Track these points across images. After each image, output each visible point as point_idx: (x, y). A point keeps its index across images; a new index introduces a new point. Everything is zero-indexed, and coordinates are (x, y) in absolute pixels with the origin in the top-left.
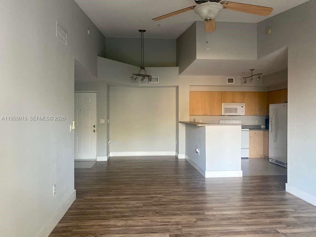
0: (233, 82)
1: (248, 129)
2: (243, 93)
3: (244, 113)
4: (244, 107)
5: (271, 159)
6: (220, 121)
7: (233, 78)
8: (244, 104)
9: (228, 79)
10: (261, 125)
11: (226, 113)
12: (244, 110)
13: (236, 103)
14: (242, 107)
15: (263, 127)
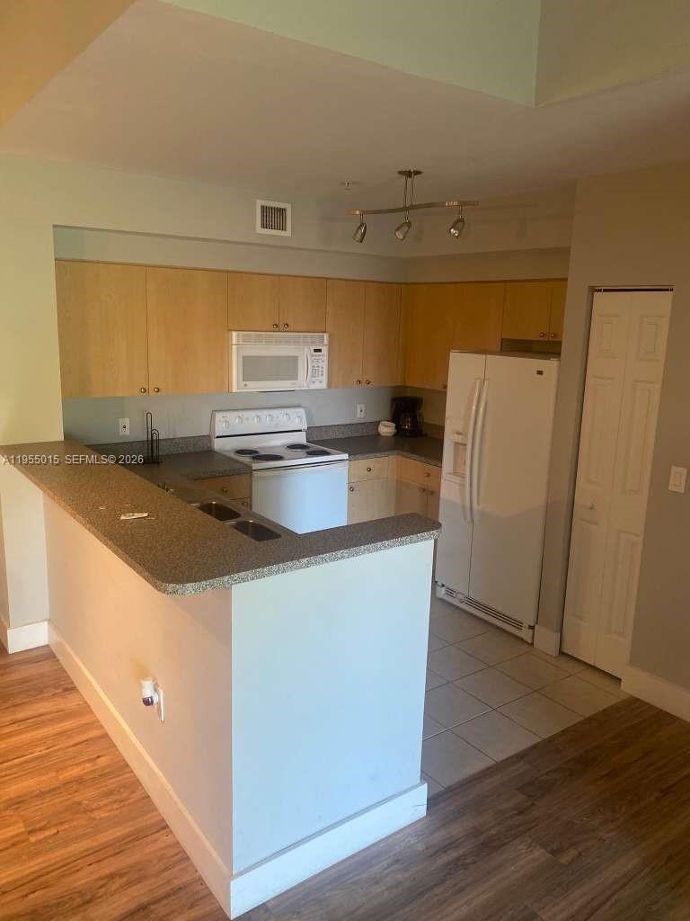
0: (284, 229)
1: (346, 456)
2: (321, 286)
3: (324, 379)
4: (325, 350)
5: (443, 586)
6: (219, 416)
7: (282, 205)
8: (326, 336)
9: (263, 207)
10: (379, 422)
11: (248, 383)
12: (325, 365)
13: (293, 331)
14: (316, 351)
15: (387, 429)
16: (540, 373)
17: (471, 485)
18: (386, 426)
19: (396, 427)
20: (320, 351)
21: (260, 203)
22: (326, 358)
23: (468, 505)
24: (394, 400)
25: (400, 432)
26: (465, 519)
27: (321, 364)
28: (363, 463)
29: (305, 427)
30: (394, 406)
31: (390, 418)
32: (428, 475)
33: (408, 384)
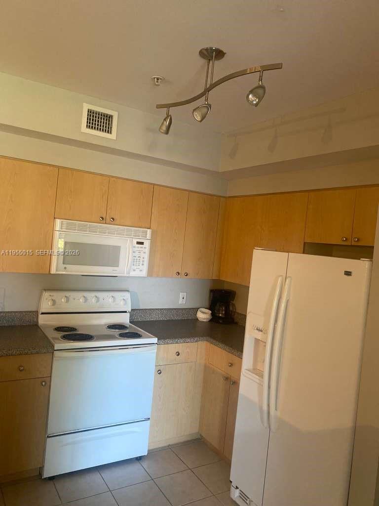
0: (109, 132)
1: (155, 340)
2: (149, 190)
3: (145, 268)
4: (147, 244)
5: (237, 488)
6: (46, 295)
7: (108, 112)
8: (149, 231)
9: (89, 111)
10: (198, 309)
11: (67, 266)
12: (146, 256)
13: (117, 225)
14: (138, 243)
15: (204, 315)
16: (348, 273)
17: (269, 387)
18: (204, 313)
19: (212, 314)
20: (142, 243)
21: (86, 107)
22: (147, 250)
23: (265, 407)
24: (211, 291)
25: (214, 319)
26: (262, 422)
27: (142, 255)
28: (173, 347)
29: (129, 309)
30: (212, 296)
31: (208, 306)
32: (231, 365)
33: (223, 278)
